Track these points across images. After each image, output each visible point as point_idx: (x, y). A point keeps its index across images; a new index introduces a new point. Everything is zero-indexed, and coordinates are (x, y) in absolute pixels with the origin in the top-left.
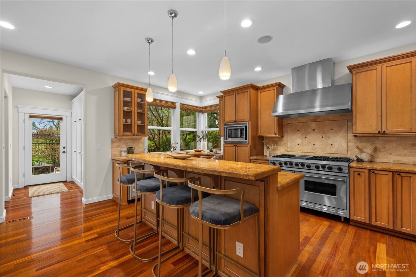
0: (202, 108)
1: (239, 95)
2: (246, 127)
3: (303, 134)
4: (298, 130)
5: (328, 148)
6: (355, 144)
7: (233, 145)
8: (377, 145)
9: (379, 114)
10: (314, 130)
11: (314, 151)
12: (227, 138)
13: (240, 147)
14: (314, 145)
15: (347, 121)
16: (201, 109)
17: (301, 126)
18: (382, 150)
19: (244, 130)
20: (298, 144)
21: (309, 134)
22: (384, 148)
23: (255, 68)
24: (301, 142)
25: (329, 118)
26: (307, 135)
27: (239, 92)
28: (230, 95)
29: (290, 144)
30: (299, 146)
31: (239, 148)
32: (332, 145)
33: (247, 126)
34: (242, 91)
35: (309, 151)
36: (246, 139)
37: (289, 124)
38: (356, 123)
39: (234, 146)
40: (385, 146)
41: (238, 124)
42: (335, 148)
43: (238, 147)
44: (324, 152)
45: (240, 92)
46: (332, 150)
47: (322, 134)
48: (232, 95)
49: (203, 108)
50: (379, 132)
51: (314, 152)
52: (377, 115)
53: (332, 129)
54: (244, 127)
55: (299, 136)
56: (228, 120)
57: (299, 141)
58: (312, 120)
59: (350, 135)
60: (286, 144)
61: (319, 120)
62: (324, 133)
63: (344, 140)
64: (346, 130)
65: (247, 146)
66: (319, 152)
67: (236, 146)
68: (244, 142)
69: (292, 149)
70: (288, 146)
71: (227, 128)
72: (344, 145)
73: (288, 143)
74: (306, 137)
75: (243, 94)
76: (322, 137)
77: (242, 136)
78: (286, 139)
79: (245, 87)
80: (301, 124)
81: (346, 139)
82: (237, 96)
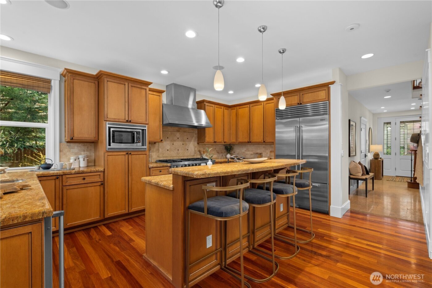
1: (135, 89)
3: (171, 141)
4: (168, 138)
5: (186, 152)
6: (198, 149)
7: (124, 153)
9: (214, 132)
10: (178, 138)
11: (178, 155)
12: (111, 142)
14: (178, 150)
15: (194, 134)
17: (170, 134)
19: (140, 134)
20: (168, 150)
21: (175, 141)
23: (161, 70)
24: (170, 149)
27: (133, 85)
28: (118, 83)
30: (168, 152)
31: (133, 156)
32: (188, 150)
33: (145, 129)
34: (139, 86)
35: (175, 155)
36: (143, 145)
39: (127, 154)
41: (133, 126)
42: (189, 152)
43: (131, 155)
44: (183, 156)
53: (187, 139)
54: (141, 131)
55: (168, 142)
56: (114, 118)
57: (168, 147)
58: (177, 130)
59: (196, 143)
60: (158, 150)
61: (181, 131)
62: (184, 141)
63: (193, 146)
64: (194, 140)
65: (145, 154)
66: (181, 156)
67: (130, 154)
68: (141, 148)
69: (163, 154)
70: (160, 152)
71: (112, 129)
72: (193, 150)
73: (160, 149)
74: (173, 144)
75: (139, 90)
76: (183, 144)
77: (137, 142)
78: (158, 146)
79: (144, 82)
80: (170, 132)
81: (194, 146)
82: (131, 88)
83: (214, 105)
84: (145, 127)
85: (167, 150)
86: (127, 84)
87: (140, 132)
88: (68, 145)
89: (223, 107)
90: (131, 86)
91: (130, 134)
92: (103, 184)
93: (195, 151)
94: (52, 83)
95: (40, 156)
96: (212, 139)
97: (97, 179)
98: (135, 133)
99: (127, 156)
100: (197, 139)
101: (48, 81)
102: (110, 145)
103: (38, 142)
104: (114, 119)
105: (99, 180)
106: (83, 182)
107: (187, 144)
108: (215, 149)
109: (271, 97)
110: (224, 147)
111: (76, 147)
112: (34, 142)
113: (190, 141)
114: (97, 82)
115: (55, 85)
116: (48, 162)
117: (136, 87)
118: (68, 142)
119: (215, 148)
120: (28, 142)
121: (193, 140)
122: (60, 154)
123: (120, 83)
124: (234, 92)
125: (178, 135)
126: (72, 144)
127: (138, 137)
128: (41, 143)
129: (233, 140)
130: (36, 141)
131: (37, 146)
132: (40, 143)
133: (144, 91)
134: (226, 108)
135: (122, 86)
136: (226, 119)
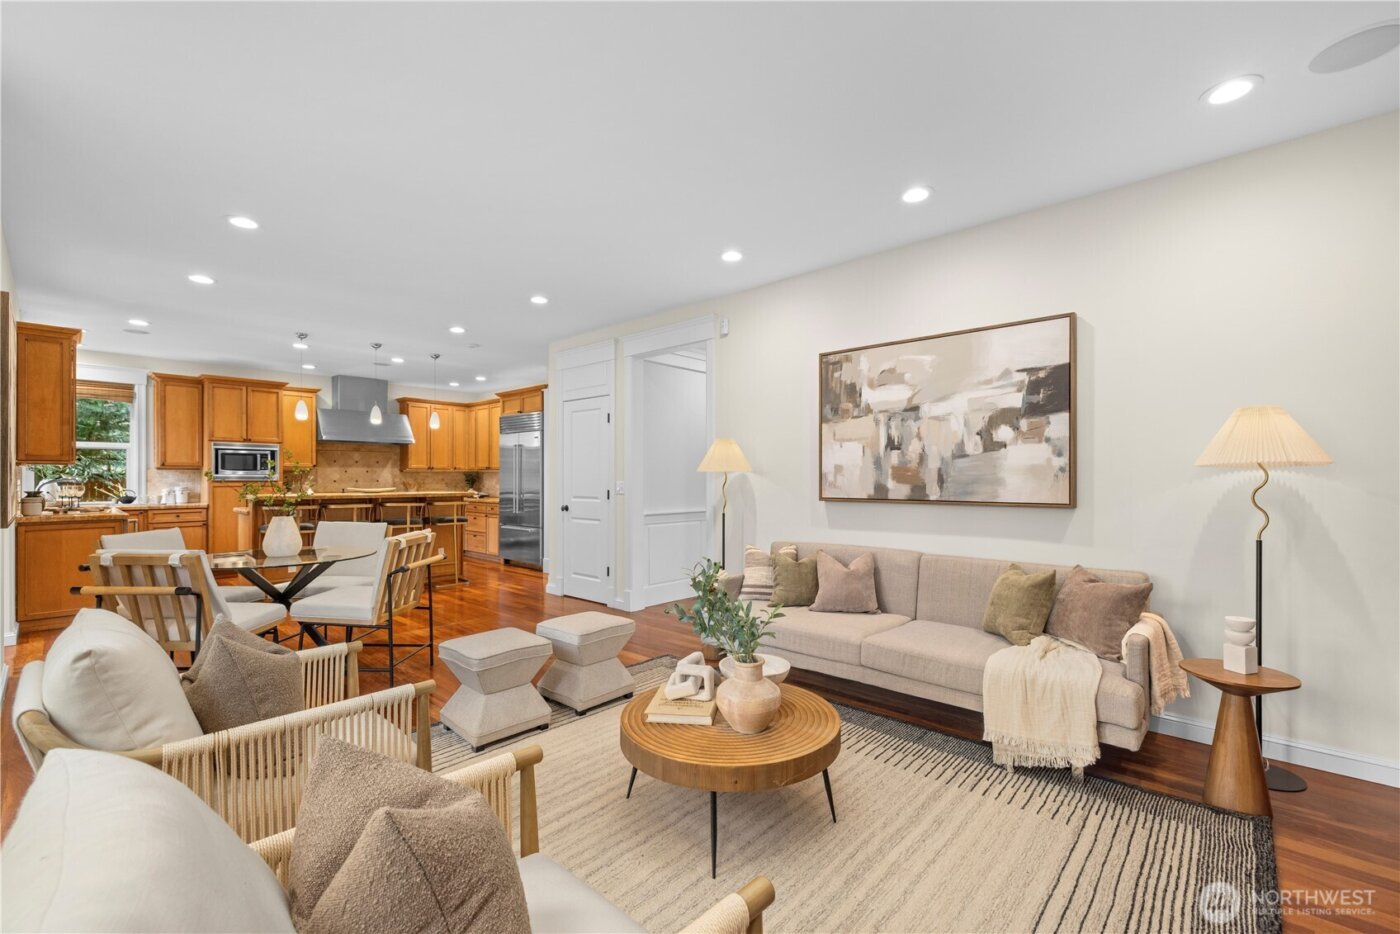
2: (273, 452)
3: (343, 466)
4: (335, 462)
5: (374, 485)
7: (240, 484)
8: (419, 481)
9: (429, 451)
10: (357, 462)
12: (220, 469)
14: (356, 481)
15: (394, 455)
17: (340, 455)
18: (422, 485)
19: (268, 458)
20: (334, 481)
21: (350, 467)
24: (338, 479)
25: (374, 449)
26: (348, 469)
27: (254, 389)
28: (230, 388)
29: (322, 481)
30: (336, 484)
32: (378, 481)
33: (275, 451)
34: (266, 390)
37: (326, 453)
38: (411, 459)
40: (425, 481)
41: (256, 446)
45: (259, 389)
47: (367, 468)
50: (429, 468)
52: (427, 453)
53: (377, 463)
54: (268, 452)
55: (336, 469)
57: (336, 476)
58: (355, 448)
59: (397, 471)
60: (314, 480)
61: (363, 450)
62: (369, 466)
63: (390, 476)
64: (392, 464)
70: (317, 483)
71: (220, 452)
73: (319, 479)
74: (346, 471)
75: (264, 395)
76: (367, 471)
77: (263, 468)
78: (315, 474)
79: (273, 384)
80: (339, 453)
81: (392, 475)
82: (251, 394)
83: (428, 405)
84: (276, 447)
86: (244, 388)
87: (267, 455)
88: (159, 472)
89: (450, 408)
90: (252, 391)
91: (251, 457)
92: (206, 525)
93: (394, 483)
94: (136, 389)
95: (118, 490)
96: (426, 463)
97: (197, 517)
98: (259, 456)
100: (399, 463)
101: (130, 387)
102: (217, 472)
103: (112, 468)
104: (224, 438)
105: (201, 519)
106: (176, 520)
107: (375, 472)
108: (443, 480)
109: (496, 397)
110: (464, 477)
111: (170, 476)
112: (105, 468)
113: (384, 466)
114: (200, 387)
115: (140, 391)
116: (130, 494)
117: (261, 392)
118: (158, 469)
119: (441, 478)
120: (96, 468)
121: (389, 465)
122: (146, 484)
123: (235, 390)
125: (356, 456)
126: (165, 472)
127: (265, 461)
128: (119, 470)
129: (482, 464)
130: (109, 465)
131: (112, 476)
132: (117, 469)
133: (274, 397)
134: (458, 408)
135: (236, 392)
136: (459, 428)
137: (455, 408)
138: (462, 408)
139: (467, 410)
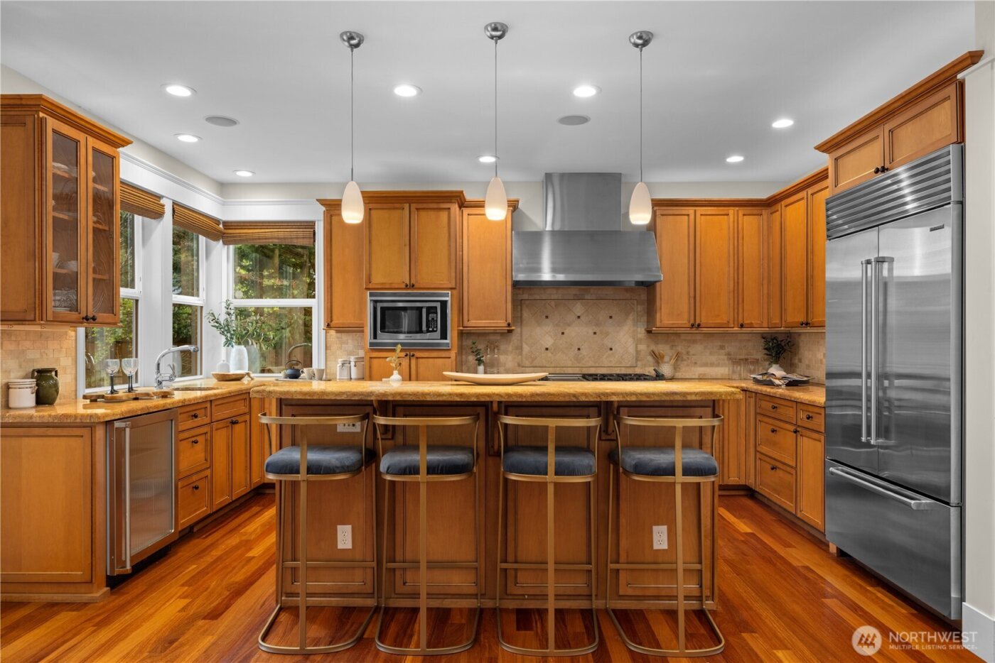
0: (224, 226)
1: (423, 213)
2: (444, 304)
3: (558, 325)
4: (547, 317)
5: (605, 356)
6: (648, 346)
8: (679, 349)
9: (692, 294)
10: (579, 317)
11: (579, 363)
12: (379, 332)
13: (424, 360)
14: (579, 349)
15: (635, 302)
16: (221, 226)
17: (554, 306)
18: (685, 357)
19: (436, 313)
20: (547, 349)
21: (569, 325)
22: (688, 353)
23: (480, 157)
24: (552, 345)
25: (606, 294)
26: (565, 329)
27: (420, 206)
28: (390, 209)
29: (529, 348)
30: (549, 354)
31: (421, 360)
32: (611, 349)
33: (446, 302)
34: (434, 206)
35: (569, 363)
36: (444, 336)
37: (527, 302)
38: (661, 309)
39: (406, 356)
40: (689, 349)
41: (419, 295)
42: (617, 357)
43: (417, 358)
44: (597, 365)
45: (425, 206)
46: (612, 359)
47: (594, 327)
48: (398, 209)
49: (228, 225)
50: (693, 325)
51: (578, 365)
52: (689, 297)
53: (611, 317)
54: (438, 305)
55: (549, 329)
56: (381, 282)
57: (548, 342)
58: (575, 295)
59: (641, 330)
60: (520, 348)
61: (588, 297)
62: (597, 325)
63: (630, 340)
64: (633, 319)
65: (447, 356)
66: (590, 364)
67: (413, 356)
68: (438, 345)
69: (534, 359)
70: (524, 353)
71: (379, 306)
72: (631, 350)
73: (525, 346)
74: (563, 333)
75: (432, 214)
76: (595, 333)
77: (431, 329)
78: (519, 338)
79: (443, 195)
80: (553, 303)
81: (634, 338)
82: (415, 215)
83: (691, 210)
84: (446, 295)
85: (543, 349)
86: (407, 206)
87: (436, 308)
88: (338, 338)
89: (731, 211)
90: (417, 209)
93: (638, 352)
94: (316, 227)
96: (686, 316)
98: (425, 310)
99: (407, 360)
100: (645, 318)
102: (375, 337)
104: (383, 284)
107: (607, 334)
113: (621, 324)
115: (320, 230)
117: (427, 209)
119: (719, 344)
121: (630, 322)
122: (326, 353)
123: (394, 208)
124: (746, 157)
125: (578, 308)
127: (433, 319)
133: (444, 215)
134: (748, 210)
135: (396, 213)
136: (751, 247)
137: (741, 211)
138: (755, 210)
139: (765, 212)
